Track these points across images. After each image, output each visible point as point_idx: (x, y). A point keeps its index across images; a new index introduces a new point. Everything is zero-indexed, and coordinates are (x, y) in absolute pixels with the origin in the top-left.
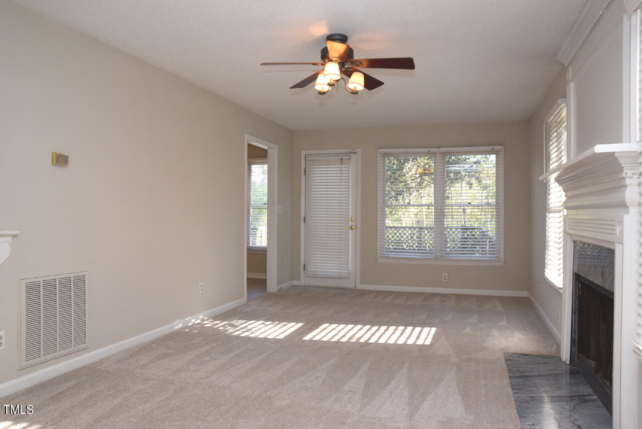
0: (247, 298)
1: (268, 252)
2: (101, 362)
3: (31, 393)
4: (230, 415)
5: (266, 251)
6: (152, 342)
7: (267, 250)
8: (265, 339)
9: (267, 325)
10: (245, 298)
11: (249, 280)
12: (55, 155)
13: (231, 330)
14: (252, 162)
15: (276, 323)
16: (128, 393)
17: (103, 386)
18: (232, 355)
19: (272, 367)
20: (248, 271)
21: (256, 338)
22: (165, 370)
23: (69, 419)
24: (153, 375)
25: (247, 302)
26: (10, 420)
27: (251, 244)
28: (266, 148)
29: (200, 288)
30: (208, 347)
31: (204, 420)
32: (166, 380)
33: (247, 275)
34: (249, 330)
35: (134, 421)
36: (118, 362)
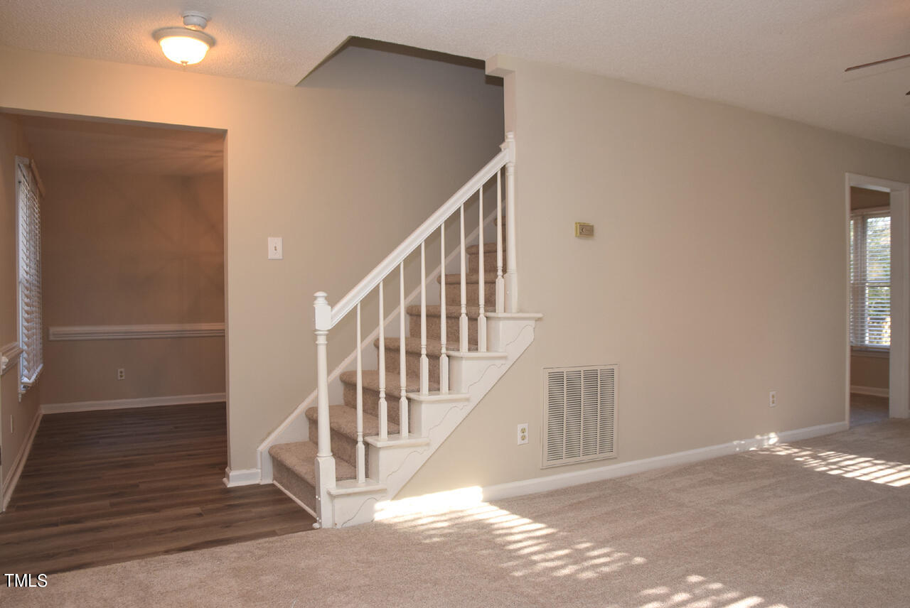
0: (851, 422)
1: (891, 354)
2: (630, 477)
3: (552, 496)
4: (783, 568)
5: (888, 353)
6: (697, 464)
7: (891, 351)
8: (869, 483)
9: (876, 464)
10: (847, 422)
11: (854, 397)
12: (578, 225)
13: (813, 463)
14: (867, 215)
15: (892, 463)
16: (656, 517)
17: (629, 504)
18: (807, 495)
19: (869, 522)
20: (853, 382)
21: (853, 479)
22: (707, 498)
23: (586, 530)
24: (690, 502)
25: (850, 429)
26: (530, 518)
27: (867, 342)
28: (887, 190)
29: (771, 400)
30: (773, 480)
31: (746, 566)
32: (705, 511)
33: (851, 389)
34: (843, 467)
35: (657, 546)
36: (651, 480)
